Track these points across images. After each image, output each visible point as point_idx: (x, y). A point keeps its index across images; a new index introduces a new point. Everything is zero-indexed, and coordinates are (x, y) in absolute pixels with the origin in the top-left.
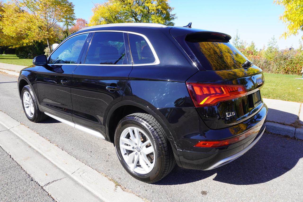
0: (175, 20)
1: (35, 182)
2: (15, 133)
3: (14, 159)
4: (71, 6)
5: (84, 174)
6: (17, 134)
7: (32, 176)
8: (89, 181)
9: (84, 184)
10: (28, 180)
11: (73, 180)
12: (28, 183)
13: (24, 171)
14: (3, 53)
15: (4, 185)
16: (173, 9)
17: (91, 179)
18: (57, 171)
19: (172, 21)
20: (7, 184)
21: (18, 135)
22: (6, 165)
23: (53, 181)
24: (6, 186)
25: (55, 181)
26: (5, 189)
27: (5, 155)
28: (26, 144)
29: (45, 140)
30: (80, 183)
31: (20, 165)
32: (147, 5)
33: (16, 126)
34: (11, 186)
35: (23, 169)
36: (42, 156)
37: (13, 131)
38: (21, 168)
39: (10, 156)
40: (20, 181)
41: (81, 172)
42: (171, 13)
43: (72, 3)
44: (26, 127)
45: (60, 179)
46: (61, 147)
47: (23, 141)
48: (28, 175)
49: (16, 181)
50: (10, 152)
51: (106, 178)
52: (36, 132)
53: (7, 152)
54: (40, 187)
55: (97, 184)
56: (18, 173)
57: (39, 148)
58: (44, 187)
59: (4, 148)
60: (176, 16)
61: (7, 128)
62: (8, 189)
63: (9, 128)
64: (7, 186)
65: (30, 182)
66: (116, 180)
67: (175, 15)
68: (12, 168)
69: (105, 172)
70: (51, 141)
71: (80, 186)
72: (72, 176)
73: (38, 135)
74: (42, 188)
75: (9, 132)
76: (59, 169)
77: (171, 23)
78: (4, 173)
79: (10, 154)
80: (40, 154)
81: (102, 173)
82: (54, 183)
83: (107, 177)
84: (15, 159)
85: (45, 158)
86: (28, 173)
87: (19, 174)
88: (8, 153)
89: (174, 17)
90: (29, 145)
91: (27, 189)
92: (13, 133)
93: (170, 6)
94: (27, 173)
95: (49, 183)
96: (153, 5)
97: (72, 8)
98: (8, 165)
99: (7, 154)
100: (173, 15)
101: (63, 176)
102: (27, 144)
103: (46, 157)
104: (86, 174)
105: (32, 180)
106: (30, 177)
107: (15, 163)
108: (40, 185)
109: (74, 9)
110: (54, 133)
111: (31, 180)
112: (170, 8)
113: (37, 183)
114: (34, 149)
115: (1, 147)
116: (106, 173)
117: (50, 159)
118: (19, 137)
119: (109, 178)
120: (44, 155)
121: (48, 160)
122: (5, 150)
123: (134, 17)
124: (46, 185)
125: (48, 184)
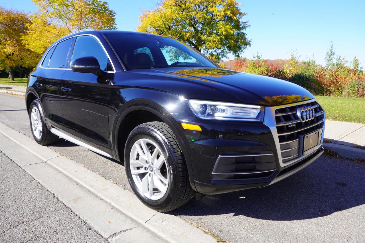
0: (248, 29)
1: (95, 231)
2: (55, 166)
3: (59, 199)
4: (111, 14)
5: (164, 223)
6: (57, 168)
7: (89, 222)
8: (173, 233)
9: (166, 237)
10: (85, 228)
11: (149, 231)
12: (84, 232)
13: (76, 215)
14: (24, 76)
15: (52, 233)
16: (245, 15)
17: (175, 230)
18: (122, 217)
19: (242, 31)
20: (56, 232)
21: (60, 169)
22: (50, 207)
23: (121, 232)
24: (55, 235)
25: (124, 231)
26: (55, 240)
27: (47, 194)
28: (72, 180)
29: (98, 175)
30: (160, 236)
31: (69, 207)
32: (211, 9)
33: (55, 157)
34: (62, 235)
35: (74, 213)
36: (97, 196)
37: (51, 164)
38: (72, 211)
39: (54, 195)
40: (74, 229)
41: (158, 219)
42: (242, 20)
43: (113, 10)
44: (68, 158)
45: (130, 229)
46: (122, 186)
47: (67, 176)
48: (83, 222)
49: (67, 229)
50: (53, 190)
51: (199, 230)
52: (83, 165)
53: (48, 189)
54: (104, 240)
55: (188, 238)
56: (68, 218)
57: (91, 186)
58: (108, 239)
59: (44, 185)
60: (248, 24)
61: (43, 160)
62: (59, 239)
63: (45, 160)
64: (57, 235)
65: (88, 231)
66: (216, 233)
67: (246, 22)
68: (59, 211)
69: (196, 221)
70: (106, 177)
71: (162, 240)
72: (146, 225)
73: (86, 168)
74: (107, 241)
75: (47, 165)
76: (125, 215)
77: (242, 33)
78: (49, 217)
79: (53, 193)
80: (94, 194)
81: (192, 223)
82: (122, 234)
83: (200, 228)
84: (61, 200)
85: (102, 199)
86: (82, 218)
87: (70, 219)
88: (50, 190)
89: (246, 26)
90: (75, 181)
91: (85, 240)
92: (51, 166)
93: (241, 11)
94: (80, 219)
95: (115, 233)
96: (219, 10)
97: (113, 17)
98: (53, 207)
99: (49, 193)
100: (244, 23)
101: (133, 225)
102: (74, 180)
103: (103, 197)
104: (167, 222)
105: (90, 229)
106: (85, 224)
107: (62, 205)
108: (103, 236)
109: (115, 19)
110: (108, 167)
111: (88, 229)
112: (241, 14)
113: (98, 233)
114: (84, 188)
115: (40, 183)
116: (197, 223)
117: (108, 201)
118: (60, 171)
119: (205, 230)
120: (99, 195)
121: (106, 202)
122: (45, 187)
123: (193, 25)
124: (111, 237)
125: (114, 235)
